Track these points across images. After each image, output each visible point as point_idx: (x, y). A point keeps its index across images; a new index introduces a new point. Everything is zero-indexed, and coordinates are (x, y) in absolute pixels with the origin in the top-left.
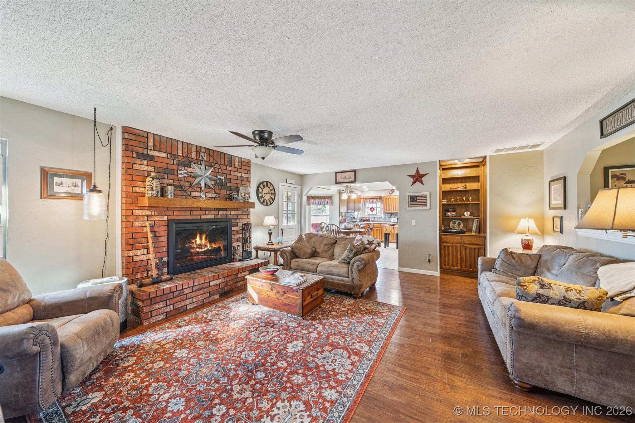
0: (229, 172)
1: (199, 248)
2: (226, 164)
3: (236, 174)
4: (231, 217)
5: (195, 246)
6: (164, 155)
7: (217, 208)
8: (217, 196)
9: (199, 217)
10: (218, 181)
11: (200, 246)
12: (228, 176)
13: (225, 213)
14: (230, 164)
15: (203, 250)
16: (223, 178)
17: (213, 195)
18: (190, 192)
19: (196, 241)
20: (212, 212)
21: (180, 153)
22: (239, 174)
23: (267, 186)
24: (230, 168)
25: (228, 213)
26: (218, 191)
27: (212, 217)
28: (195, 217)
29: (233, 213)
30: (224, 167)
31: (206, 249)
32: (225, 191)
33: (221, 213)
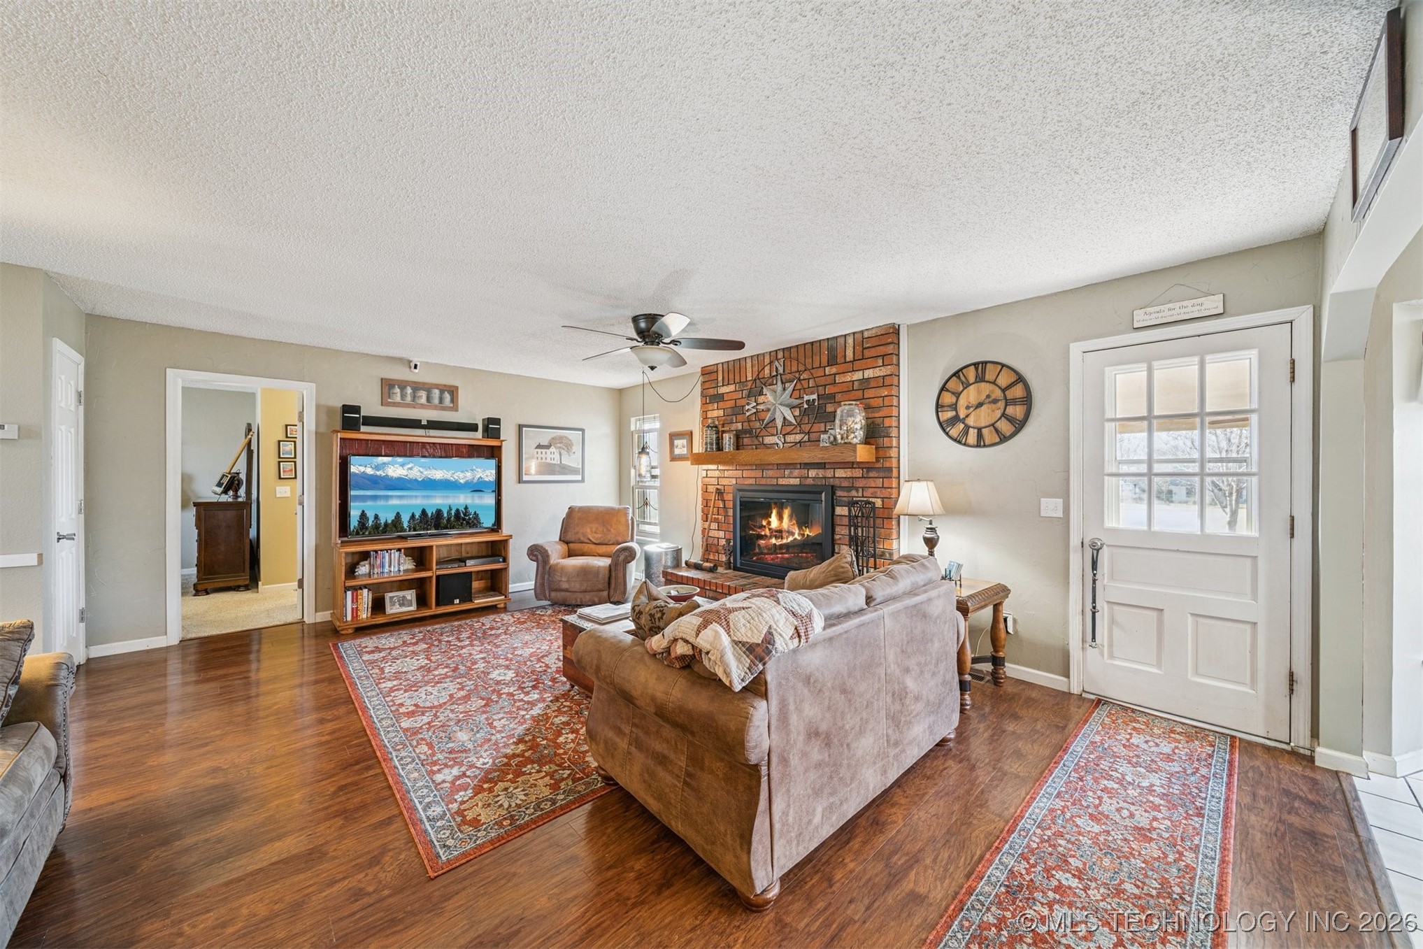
0: (830, 380)
1: (776, 537)
2: (824, 362)
3: (848, 378)
4: (837, 483)
5: (767, 532)
6: (732, 388)
7: (806, 464)
8: (806, 438)
9: (774, 482)
10: (806, 406)
11: (779, 533)
12: (829, 390)
13: (821, 473)
14: (832, 361)
15: (785, 541)
16: (815, 397)
17: (798, 437)
18: (763, 437)
19: (769, 523)
20: (796, 473)
21: (749, 378)
22: (858, 376)
23: (980, 379)
24: (834, 370)
25: (829, 473)
26: (806, 428)
27: (797, 481)
28: (769, 482)
29: (840, 473)
30: (820, 372)
31: (791, 539)
32: (823, 425)
33: (812, 473)
